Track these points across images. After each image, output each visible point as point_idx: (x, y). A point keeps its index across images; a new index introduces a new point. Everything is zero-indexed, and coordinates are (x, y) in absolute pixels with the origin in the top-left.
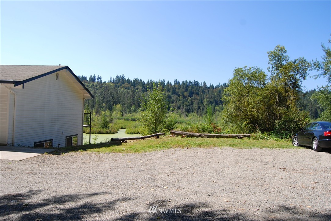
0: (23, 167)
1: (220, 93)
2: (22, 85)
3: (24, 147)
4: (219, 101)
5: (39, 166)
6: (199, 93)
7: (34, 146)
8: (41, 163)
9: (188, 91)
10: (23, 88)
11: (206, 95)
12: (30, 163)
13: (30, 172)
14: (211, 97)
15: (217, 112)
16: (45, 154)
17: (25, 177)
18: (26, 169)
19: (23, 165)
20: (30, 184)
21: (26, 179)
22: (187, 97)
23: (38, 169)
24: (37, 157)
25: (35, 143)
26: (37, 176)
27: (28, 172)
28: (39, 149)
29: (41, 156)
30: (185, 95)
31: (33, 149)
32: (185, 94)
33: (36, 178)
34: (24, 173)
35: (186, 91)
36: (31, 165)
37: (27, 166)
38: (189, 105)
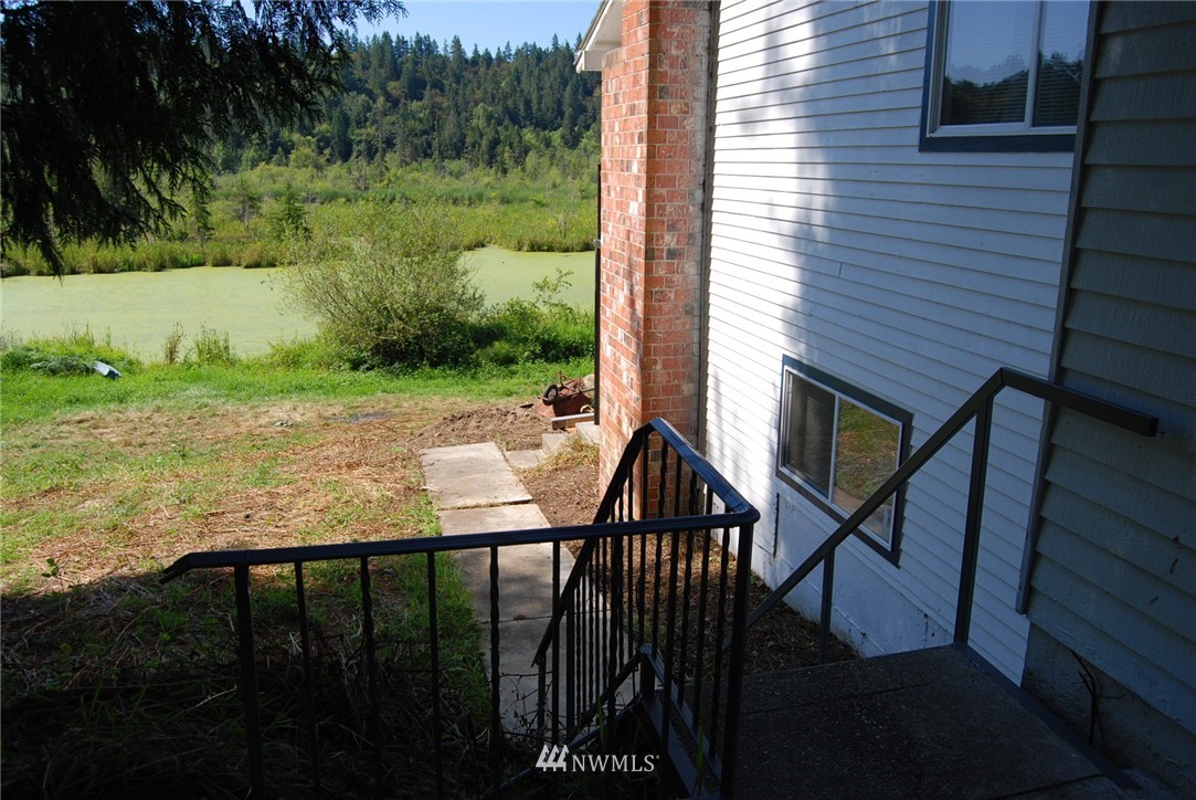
1: (519, 83)
4: (522, 113)
6: (443, 84)
9: (404, 77)
11: (473, 92)
14: (493, 98)
15: (531, 153)
22: (403, 100)
30: (395, 93)
32: (394, 87)
35: (396, 73)
38: (425, 132)
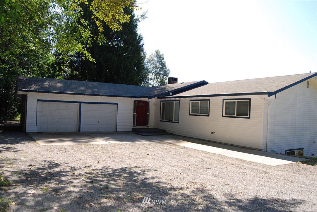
0: (278, 173)
2: (274, 95)
3: (277, 153)
5: (294, 174)
7: (286, 154)
8: (296, 172)
10: (276, 98)
12: (285, 169)
13: (286, 179)
16: (298, 163)
17: (282, 183)
18: (282, 176)
19: (279, 171)
20: (289, 191)
21: (284, 185)
23: (293, 177)
24: (290, 165)
25: (286, 151)
26: (294, 185)
27: (284, 178)
28: (291, 157)
29: (295, 164)
31: (286, 157)
33: (294, 186)
34: (281, 179)
36: (286, 172)
37: (282, 173)
